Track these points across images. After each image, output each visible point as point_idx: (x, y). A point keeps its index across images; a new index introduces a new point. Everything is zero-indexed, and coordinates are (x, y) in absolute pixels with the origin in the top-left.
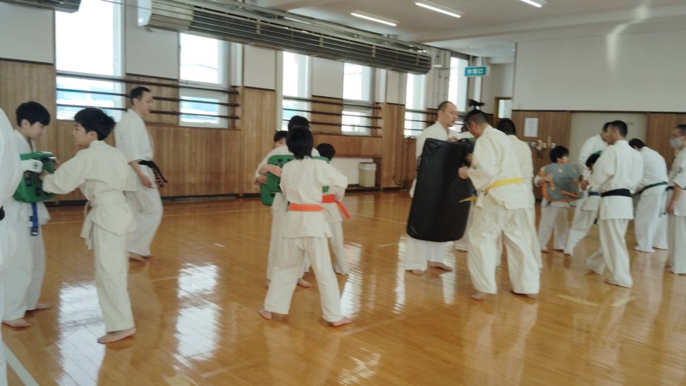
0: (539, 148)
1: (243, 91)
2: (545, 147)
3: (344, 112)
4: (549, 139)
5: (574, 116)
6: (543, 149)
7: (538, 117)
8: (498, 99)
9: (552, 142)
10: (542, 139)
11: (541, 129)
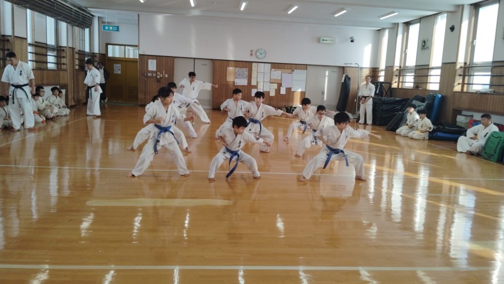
0: (158, 77)
1: (14, 39)
2: (161, 76)
3: (48, 54)
4: (164, 72)
5: (175, 59)
6: (161, 78)
7: (156, 59)
8: (107, 44)
9: (165, 74)
10: (159, 72)
11: (158, 66)
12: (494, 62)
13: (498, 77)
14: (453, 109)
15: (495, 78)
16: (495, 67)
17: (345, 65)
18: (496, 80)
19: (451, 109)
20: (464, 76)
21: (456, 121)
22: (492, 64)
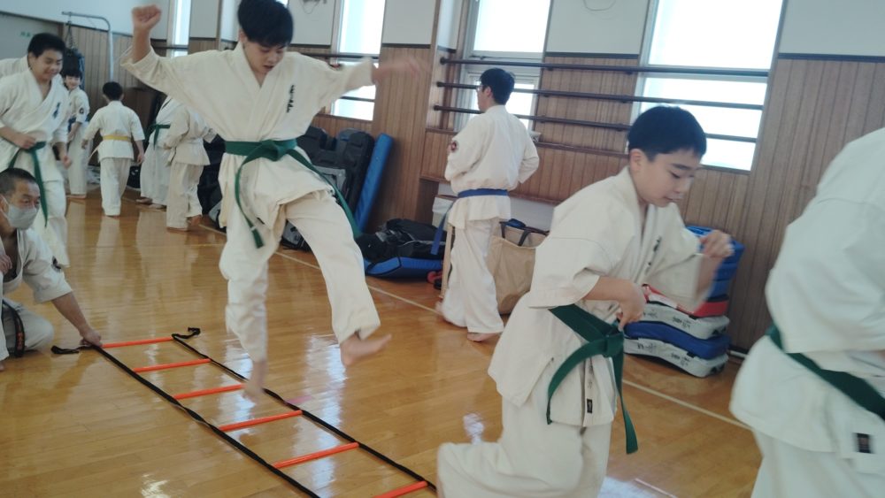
12: (547, 54)
13: (564, 100)
14: (422, 180)
15: (553, 101)
16: (551, 68)
17: (64, 19)
18: (554, 107)
19: (418, 177)
20: (447, 86)
21: (432, 213)
22: (544, 60)
